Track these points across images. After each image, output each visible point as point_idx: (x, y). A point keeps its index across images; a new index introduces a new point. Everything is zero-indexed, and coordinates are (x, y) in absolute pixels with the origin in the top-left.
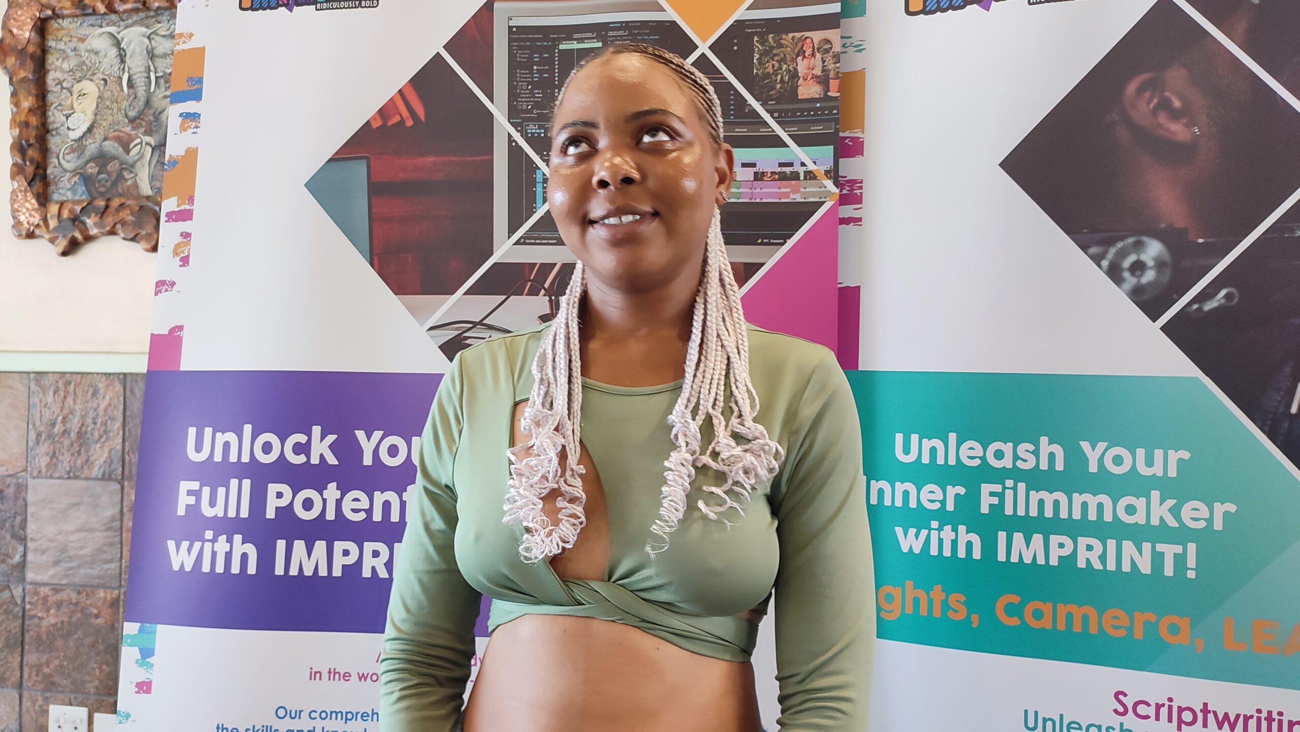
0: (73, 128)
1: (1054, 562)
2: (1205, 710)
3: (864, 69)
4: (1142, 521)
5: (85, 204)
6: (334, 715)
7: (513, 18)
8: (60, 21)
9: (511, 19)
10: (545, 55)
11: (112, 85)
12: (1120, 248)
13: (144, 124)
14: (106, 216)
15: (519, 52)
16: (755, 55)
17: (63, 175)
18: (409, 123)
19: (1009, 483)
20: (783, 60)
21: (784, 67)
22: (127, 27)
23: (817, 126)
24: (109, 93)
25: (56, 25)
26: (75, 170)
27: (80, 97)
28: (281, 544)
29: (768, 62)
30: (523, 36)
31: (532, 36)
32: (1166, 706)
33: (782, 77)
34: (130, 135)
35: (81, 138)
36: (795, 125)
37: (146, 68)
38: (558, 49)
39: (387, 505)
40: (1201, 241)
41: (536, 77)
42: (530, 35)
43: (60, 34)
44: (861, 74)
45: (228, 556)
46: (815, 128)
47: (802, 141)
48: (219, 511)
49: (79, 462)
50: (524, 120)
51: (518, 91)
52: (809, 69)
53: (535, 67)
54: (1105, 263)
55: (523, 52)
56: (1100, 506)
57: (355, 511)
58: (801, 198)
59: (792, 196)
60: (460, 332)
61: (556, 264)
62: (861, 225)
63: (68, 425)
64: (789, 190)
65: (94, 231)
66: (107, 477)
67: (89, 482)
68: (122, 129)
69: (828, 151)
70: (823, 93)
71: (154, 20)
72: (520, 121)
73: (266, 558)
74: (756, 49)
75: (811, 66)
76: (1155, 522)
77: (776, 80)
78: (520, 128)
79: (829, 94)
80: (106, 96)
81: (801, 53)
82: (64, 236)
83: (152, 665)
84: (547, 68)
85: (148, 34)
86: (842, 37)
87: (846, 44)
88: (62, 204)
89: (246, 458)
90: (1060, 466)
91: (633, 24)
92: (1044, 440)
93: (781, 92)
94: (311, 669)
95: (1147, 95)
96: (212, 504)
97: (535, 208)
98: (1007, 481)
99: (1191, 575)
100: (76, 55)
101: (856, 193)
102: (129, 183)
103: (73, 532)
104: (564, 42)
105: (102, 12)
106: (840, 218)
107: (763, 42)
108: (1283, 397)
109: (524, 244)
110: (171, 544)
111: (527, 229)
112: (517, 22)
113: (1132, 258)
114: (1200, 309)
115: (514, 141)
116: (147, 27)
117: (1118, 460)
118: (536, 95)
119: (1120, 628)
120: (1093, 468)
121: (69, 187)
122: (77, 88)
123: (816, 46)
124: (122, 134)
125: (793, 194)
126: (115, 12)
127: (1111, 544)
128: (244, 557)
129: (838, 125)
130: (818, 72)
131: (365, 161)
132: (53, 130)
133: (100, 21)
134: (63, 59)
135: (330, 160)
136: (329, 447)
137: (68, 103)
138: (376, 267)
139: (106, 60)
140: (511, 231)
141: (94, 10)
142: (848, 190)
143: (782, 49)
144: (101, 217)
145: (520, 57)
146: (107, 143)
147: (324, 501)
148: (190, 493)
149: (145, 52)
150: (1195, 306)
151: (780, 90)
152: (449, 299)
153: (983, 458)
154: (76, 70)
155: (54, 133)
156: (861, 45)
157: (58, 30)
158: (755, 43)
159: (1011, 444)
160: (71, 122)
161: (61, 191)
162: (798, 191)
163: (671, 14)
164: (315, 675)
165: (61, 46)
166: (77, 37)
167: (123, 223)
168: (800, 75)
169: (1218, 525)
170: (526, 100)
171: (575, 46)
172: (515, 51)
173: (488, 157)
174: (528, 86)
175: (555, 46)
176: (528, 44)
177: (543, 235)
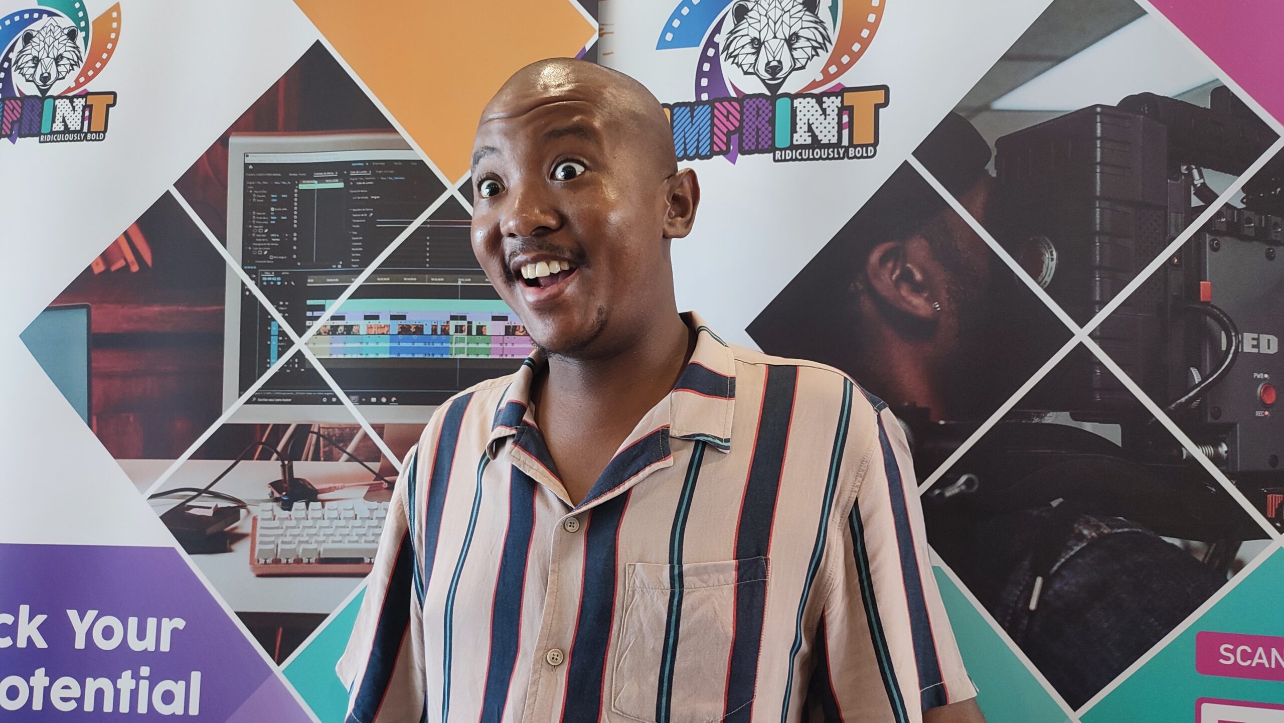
7: (249, 154)
9: (247, 156)
10: (284, 196)
15: (255, 192)
18: (135, 268)
30: (260, 175)
31: (269, 175)
38: (298, 189)
39: (99, 693)
40: (942, 422)
41: (273, 220)
42: (268, 173)
50: (260, 266)
51: (254, 235)
53: (272, 209)
55: (260, 192)
57: (65, 700)
60: (183, 501)
61: (289, 425)
72: (255, 267)
78: (254, 276)
84: (285, 209)
91: (377, 164)
95: (890, 264)
97: (269, 363)
104: (304, 182)
108: (1022, 592)
109: (256, 403)
111: (260, 386)
112: (253, 159)
114: (941, 495)
115: (248, 290)
118: (273, 240)
131: (84, 312)
135: (48, 309)
136: (38, 628)
140: (243, 389)
147: (31, 689)
150: (937, 492)
152: (173, 462)
163: (418, 153)
170: (262, 244)
171: (316, 185)
172: (251, 191)
173: (219, 308)
174: (264, 229)
175: (295, 186)
176: (264, 183)
177: (277, 393)
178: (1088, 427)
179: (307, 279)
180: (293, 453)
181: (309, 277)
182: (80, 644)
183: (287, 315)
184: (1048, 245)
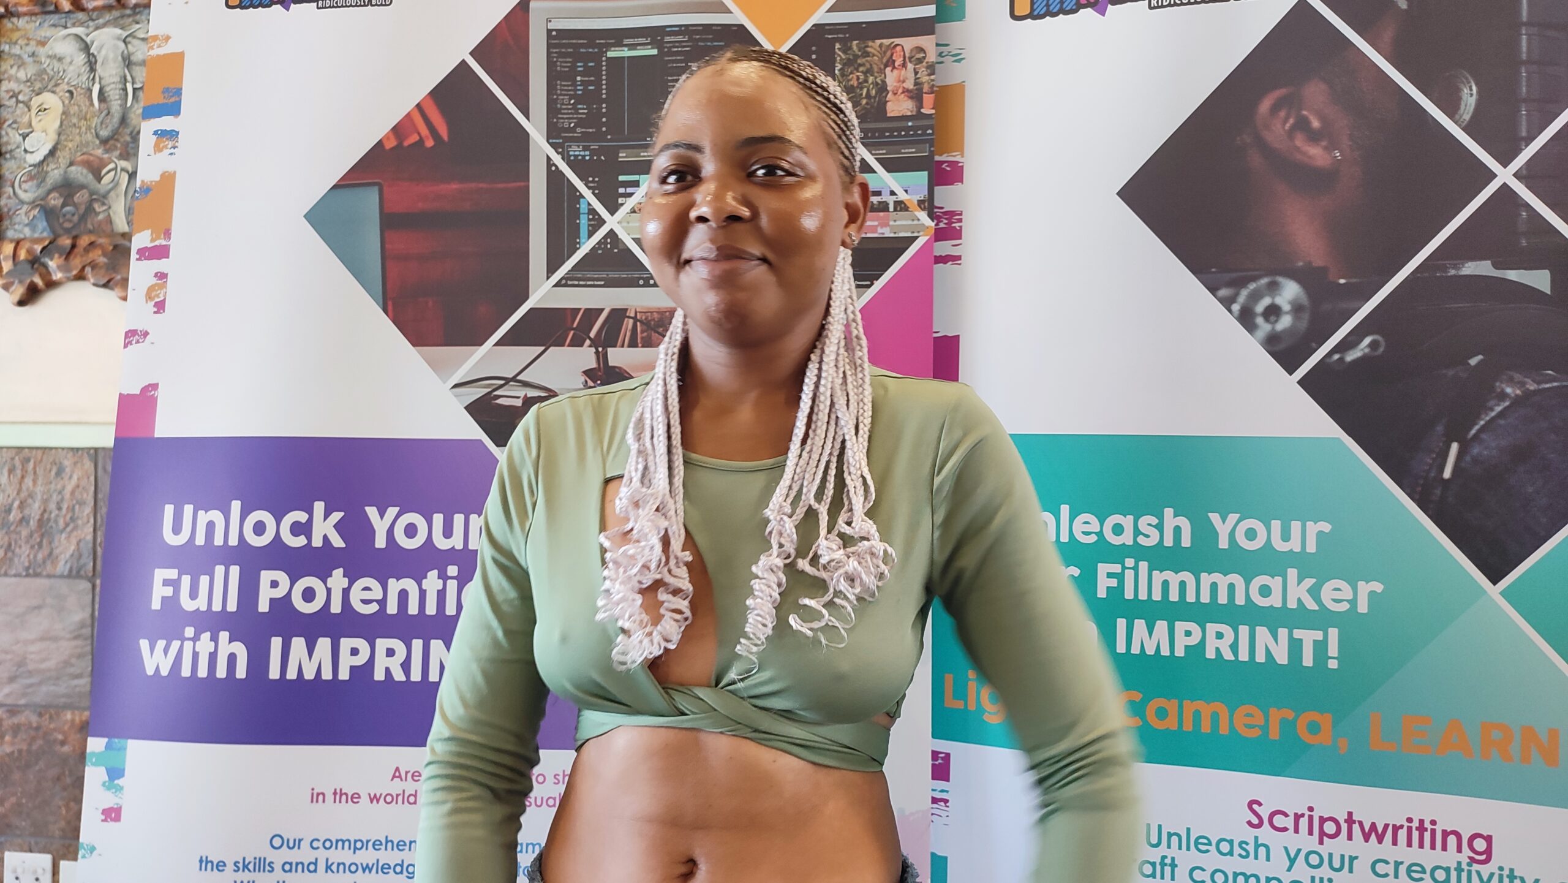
0: (31, 150)
1: (1180, 652)
2: (1350, 821)
3: (964, 82)
4: (1278, 604)
5: (46, 243)
6: (340, 844)
7: (552, 20)
8: (15, 20)
10: (591, 64)
11: (79, 98)
12: (1252, 290)
13: (119, 145)
14: (72, 257)
15: (560, 60)
16: (837, 65)
17: (19, 207)
18: (430, 143)
19: (1130, 562)
20: (869, 72)
21: (871, 79)
22: (97, 28)
23: (909, 148)
24: (76, 108)
25: (9, 25)
26: (33, 202)
27: (40, 113)
28: (276, 643)
29: (852, 73)
30: (564, 41)
31: (574, 41)
32: (1306, 817)
33: (868, 90)
34: (101, 159)
35: (42, 162)
36: (883, 147)
37: (121, 78)
38: (606, 56)
39: (403, 595)
40: (1342, 281)
41: (579, 90)
42: (573, 39)
43: (15, 36)
44: (960, 88)
45: (213, 657)
46: (907, 151)
47: (891, 166)
48: (201, 604)
49: (40, 556)
50: (566, 139)
51: (559, 106)
52: (899, 81)
53: (579, 78)
54: (1236, 308)
55: (564, 60)
56: (1231, 587)
57: (366, 602)
58: (891, 232)
59: (880, 230)
60: (490, 390)
61: (602, 310)
62: (960, 264)
63: (27, 512)
64: (876, 223)
65: (57, 276)
66: (74, 574)
67: (52, 580)
68: (92, 152)
69: (921, 178)
70: (915, 109)
71: (131, 19)
72: (561, 141)
73: (258, 660)
74: (838, 58)
75: (902, 79)
76: (1292, 604)
77: (862, 94)
78: (560, 150)
79: (923, 111)
80: (72, 112)
81: (890, 63)
82: (21, 282)
83: (122, 788)
84: (592, 78)
85: (124, 37)
86: (937, 45)
87: (942, 52)
88: (18, 243)
89: (233, 541)
90: (1186, 542)
91: (694, 28)
92: (1169, 512)
93: (866, 108)
94: (313, 789)
95: (1282, 114)
96: (194, 595)
97: (579, 243)
98: (1127, 560)
99: (1333, 664)
100: (35, 61)
101: (955, 227)
102: (101, 217)
103: (33, 642)
104: (613, 49)
105: (67, 10)
106: (935, 257)
107: (846, 49)
108: (1433, 459)
109: (566, 285)
110: (144, 644)
111: (570, 268)
112: (557, 25)
113: (1266, 301)
114: (1341, 359)
115: (554, 165)
116: (122, 28)
117: (1251, 534)
118: (581, 111)
119: (1254, 727)
120: (1224, 544)
121: (26, 221)
122: (36, 102)
123: (907, 55)
124: (92, 158)
125: (882, 227)
126: (82, 9)
127: (1244, 630)
128: (232, 658)
129: (933, 147)
130: (910, 85)
131: (376, 189)
132: (6, 153)
133: (64, 20)
134: (19, 67)
135: (335, 187)
136: (335, 526)
137: (26, 119)
138: (390, 313)
139: (71, 68)
140: (551, 270)
141: (56, 7)
142: (945, 224)
143: (868, 59)
144: (67, 259)
145: (561, 66)
146: (73, 168)
147: (329, 591)
148: (166, 583)
149: (120, 58)
150: (1336, 357)
151: (866, 106)
152: (477, 350)
153: (1100, 534)
154: (35, 80)
155: (8, 156)
156: (960, 54)
157: (12, 30)
158: (837, 51)
159: (1132, 517)
160: (28, 144)
161: (16, 227)
162: (887, 225)
163: (738, 17)
164: (317, 797)
165: (16, 50)
166: (36, 40)
167: (94, 266)
168: (888, 88)
169: (1363, 608)
170: (568, 116)
171: (626, 53)
172: (555, 59)
173: (522, 184)
174: (570, 100)
175: (602, 53)
176: (569, 50)
177: (588, 276)
178: (1512, 275)
179: (618, 153)
180: (608, 338)
181: (621, 151)
182: (380, 542)
183: (597, 192)
184: (1467, 79)
